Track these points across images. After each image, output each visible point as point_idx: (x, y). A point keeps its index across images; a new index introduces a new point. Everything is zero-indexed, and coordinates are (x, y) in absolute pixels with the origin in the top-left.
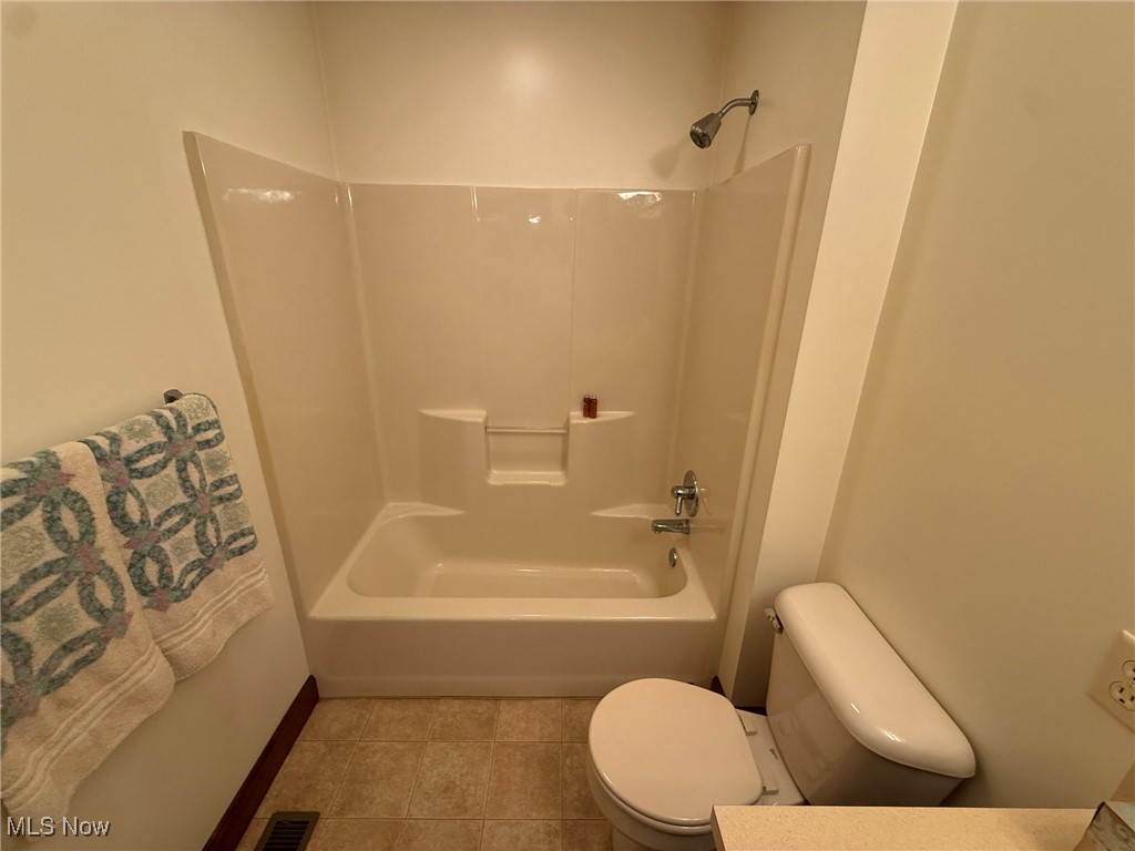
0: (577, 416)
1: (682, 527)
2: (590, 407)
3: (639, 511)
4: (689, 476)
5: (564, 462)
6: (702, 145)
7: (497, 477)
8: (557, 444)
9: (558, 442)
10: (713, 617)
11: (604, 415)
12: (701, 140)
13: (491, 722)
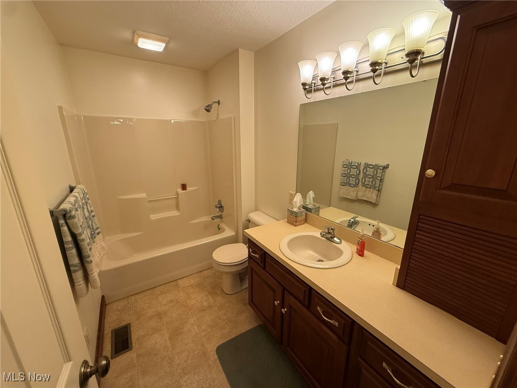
0: (180, 191)
1: (220, 217)
2: (184, 187)
3: (206, 219)
4: (219, 201)
5: (177, 207)
6: (208, 112)
7: (153, 217)
8: (174, 201)
9: (174, 200)
10: (234, 234)
11: (189, 189)
12: (208, 111)
13: (177, 285)
